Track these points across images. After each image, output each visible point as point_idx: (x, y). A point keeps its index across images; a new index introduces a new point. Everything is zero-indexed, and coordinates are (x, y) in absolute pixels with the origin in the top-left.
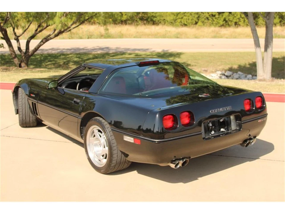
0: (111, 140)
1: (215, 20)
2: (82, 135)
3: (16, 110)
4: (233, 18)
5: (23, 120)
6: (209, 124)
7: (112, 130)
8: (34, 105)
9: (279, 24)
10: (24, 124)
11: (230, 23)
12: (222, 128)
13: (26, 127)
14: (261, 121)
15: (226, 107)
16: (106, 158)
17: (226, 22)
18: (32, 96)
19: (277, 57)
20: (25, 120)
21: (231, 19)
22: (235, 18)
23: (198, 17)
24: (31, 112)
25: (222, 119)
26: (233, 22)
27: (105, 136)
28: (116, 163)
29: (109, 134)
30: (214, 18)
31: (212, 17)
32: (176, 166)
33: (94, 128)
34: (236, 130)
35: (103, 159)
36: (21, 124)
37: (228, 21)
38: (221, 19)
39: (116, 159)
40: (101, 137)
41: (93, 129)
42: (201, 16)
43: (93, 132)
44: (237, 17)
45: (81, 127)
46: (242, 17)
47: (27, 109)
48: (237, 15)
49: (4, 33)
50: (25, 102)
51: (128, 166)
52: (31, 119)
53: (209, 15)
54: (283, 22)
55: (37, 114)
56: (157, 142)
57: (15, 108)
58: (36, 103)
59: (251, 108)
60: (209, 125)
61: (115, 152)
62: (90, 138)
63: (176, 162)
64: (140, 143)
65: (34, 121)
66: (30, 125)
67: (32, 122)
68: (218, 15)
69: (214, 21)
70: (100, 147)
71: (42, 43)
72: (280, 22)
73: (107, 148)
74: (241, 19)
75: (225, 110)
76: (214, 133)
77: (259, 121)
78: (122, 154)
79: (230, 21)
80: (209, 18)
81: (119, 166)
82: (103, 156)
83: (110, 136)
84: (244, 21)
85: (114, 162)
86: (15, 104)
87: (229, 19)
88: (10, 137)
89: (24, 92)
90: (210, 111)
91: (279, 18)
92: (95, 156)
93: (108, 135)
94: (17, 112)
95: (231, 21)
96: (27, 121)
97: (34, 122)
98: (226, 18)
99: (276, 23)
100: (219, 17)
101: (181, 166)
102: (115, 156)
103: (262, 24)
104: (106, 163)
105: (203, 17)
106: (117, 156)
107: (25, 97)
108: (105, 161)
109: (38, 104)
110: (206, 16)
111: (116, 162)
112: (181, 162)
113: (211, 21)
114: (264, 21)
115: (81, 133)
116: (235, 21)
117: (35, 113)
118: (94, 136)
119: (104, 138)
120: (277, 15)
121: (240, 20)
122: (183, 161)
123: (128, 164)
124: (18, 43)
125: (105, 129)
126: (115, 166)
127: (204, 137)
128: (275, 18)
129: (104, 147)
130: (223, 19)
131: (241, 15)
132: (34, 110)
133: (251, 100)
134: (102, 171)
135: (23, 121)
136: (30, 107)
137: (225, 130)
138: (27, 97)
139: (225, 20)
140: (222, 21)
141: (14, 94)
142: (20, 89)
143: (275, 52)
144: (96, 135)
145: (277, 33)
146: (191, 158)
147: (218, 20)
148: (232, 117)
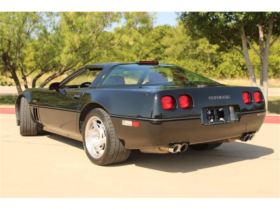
0: (109, 128)
1: (213, 73)
2: (81, 130)
3: (18, 121)
4: (230, 71)
5: (24, 127)
6: (208, 111)
7: (110, 116)
8: (35, 111)
9: (273, 77)
10: (25, 132)
11: (226, 75)
12: (221, 118)
13: (27, 136)
14: (260, 115)
15: (225, 96)
16: (103, 149)
17: (223, 74)
18: (34, 102)
19: (272, 100)
20: (25, 128)
21: (227, 72)
22: (231, 71)
23: (196, 70)
24: (33, 119)
25: (221, 109)
26: (230, 74)
27: (103, 126)
28: (113, 153)
29: (107, 122)
30: (211, 71)
31: (209, 70)
32: (174, 150)
33: (93, 120)
34: (235, 121)
35: (101, 150)
36: (22, 132)
37: (225, 74)
38: (218, 72)
39: (114, 147)
40: (100, 127)
41: (91, 121)
42: (199, 69)
43: (92, 124)
44: (233, 70)
45: (81, 122)
46: (238, 70)
47: (29, 116)
48: (233, 68)
49: (13, 71)
50: (27, 110)
51: (126, 158)
52: (32, 127)
53: (207, 68)
54: (277, 75)
55: (38, 120)
56: (155, 122)
57: (17, 119)
58: (37, 108)
59: (250, 101)
60: (208, 113)
61: (113, 140)
62: (89, 131)
63: (175, 145)
64: (138, 126)
65: (35, 129)
66: (31, 134)
67: (33, 130)
68: (215, 68)
69: (211, 73)
70: (99, 139)
71: (48, 81)
72: (274, 75)
73: (105, 138)
74: (237, 71)
75: (224, 98)
76: (213, 122)
77: (258, 115)
78: (120, 142)
79: (226, 73)
80: (207, 71)
81: (117, 156)
82: (101, 147)
83: (109, 124)
84: (240, 74)
85: (112, 151)
86: (18, 115)
87: (225, 72)
88: (10, 142)
89: (26, 100)
90: (209, 98)
91: (273, 71)
92: (93, 149)
93: (107, 124)
94: (19, 124)
95: (228, 74)
96: (28, 128)
97: (35, 131)
98: (223, 71)
99: (270, 76)
100: (216, 70)
101: (180, 151)
102: (113, 144)
103: (257, 77)
104: (104, 153)
105: (201, 69)
106: (115, 145)
107: (27, 105)
108: (102, 152)
109: (39, 108)
110: (204, 69)
111: (114, 151)
112: (180, 146)
113: (209, 73)
114: (259, 74)
115: (80, 128)
116: (231, 73)
117: (36, 119)
118: (93, 128)
119: (103, 127)
120: (271, 69)
121: (236, 73)
122: (182, 145)
123: (126, 155)
124: (25, 81)
125: (104, 117)
126: (113, 155)
127: (203, 123)
128: (269, 71)
129: (103, 137)
130: (220, 72)
131: (236, 68)
132: (35, 116)
133: (250, 94)
134: (99, 162)
135: (24, 129)
136: (31, 114)
137: (224, 120)
138: (28, 105)
139: (221, 72)
140: (219, 74)
141: (17, 105)
142: (23, 98)
143: (270, 97)
144: (94, 127)
145: (271, 84)
146: (190, 144)
147: (215, 73)
148: (231, 109)
